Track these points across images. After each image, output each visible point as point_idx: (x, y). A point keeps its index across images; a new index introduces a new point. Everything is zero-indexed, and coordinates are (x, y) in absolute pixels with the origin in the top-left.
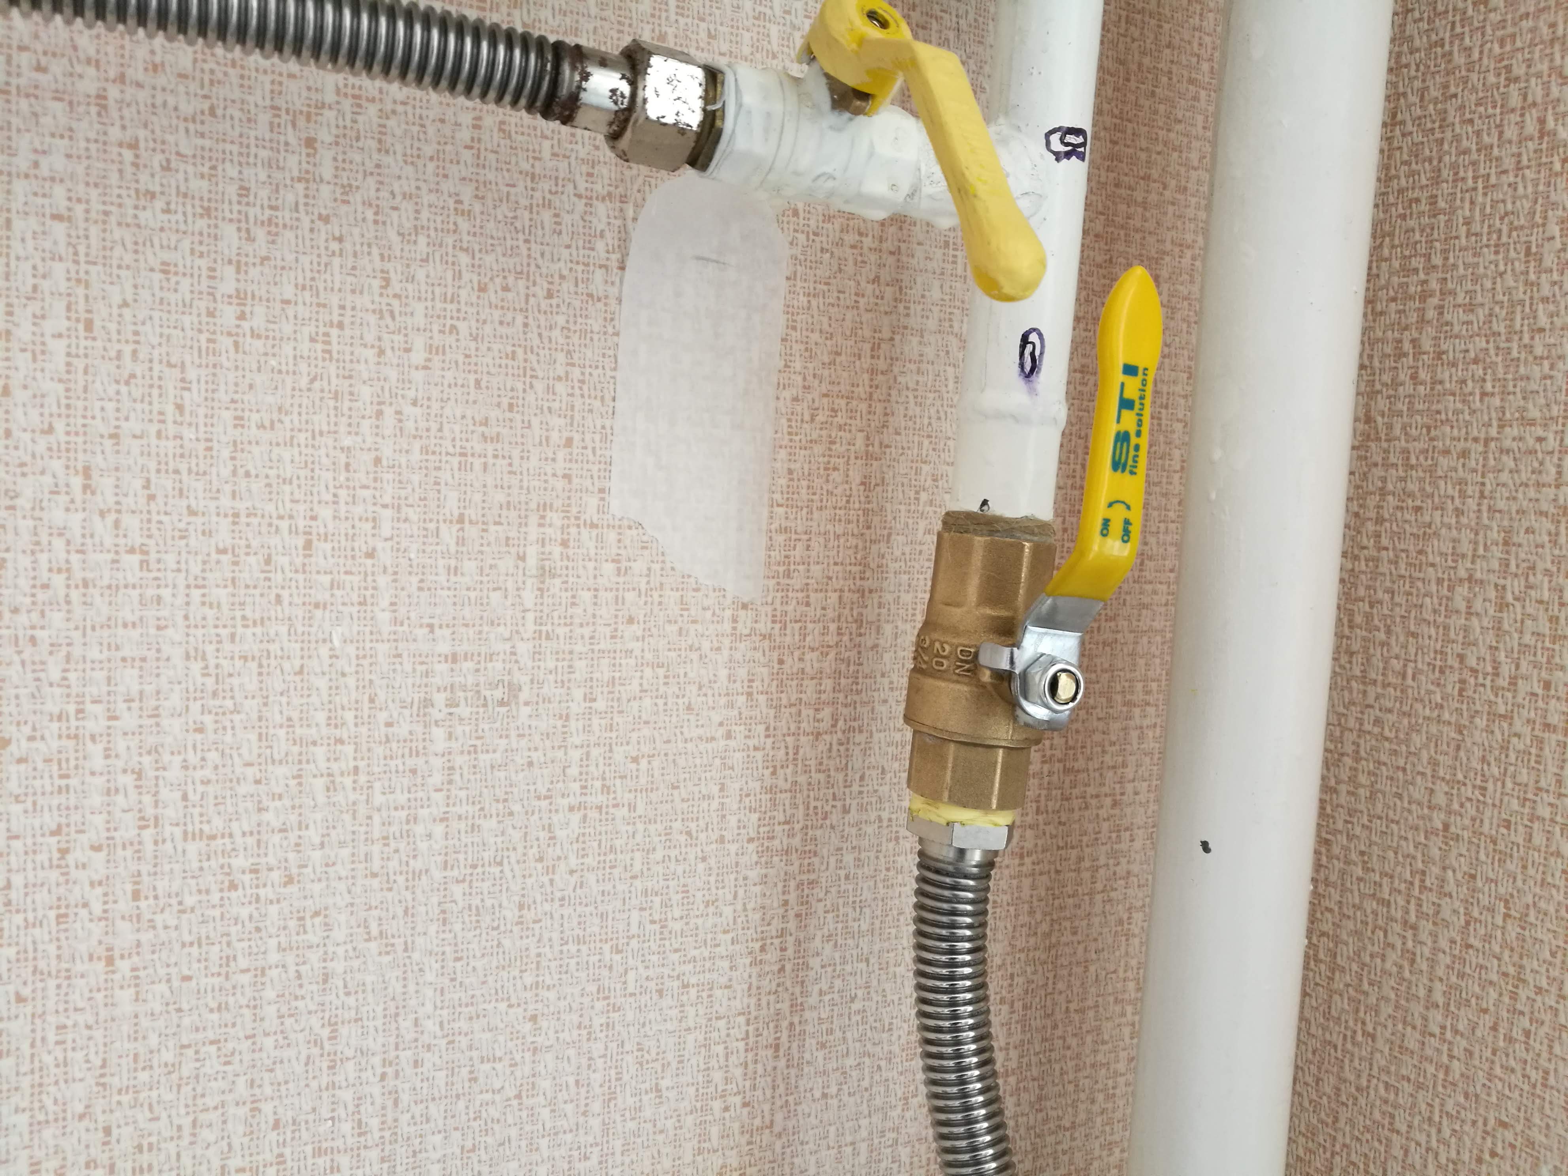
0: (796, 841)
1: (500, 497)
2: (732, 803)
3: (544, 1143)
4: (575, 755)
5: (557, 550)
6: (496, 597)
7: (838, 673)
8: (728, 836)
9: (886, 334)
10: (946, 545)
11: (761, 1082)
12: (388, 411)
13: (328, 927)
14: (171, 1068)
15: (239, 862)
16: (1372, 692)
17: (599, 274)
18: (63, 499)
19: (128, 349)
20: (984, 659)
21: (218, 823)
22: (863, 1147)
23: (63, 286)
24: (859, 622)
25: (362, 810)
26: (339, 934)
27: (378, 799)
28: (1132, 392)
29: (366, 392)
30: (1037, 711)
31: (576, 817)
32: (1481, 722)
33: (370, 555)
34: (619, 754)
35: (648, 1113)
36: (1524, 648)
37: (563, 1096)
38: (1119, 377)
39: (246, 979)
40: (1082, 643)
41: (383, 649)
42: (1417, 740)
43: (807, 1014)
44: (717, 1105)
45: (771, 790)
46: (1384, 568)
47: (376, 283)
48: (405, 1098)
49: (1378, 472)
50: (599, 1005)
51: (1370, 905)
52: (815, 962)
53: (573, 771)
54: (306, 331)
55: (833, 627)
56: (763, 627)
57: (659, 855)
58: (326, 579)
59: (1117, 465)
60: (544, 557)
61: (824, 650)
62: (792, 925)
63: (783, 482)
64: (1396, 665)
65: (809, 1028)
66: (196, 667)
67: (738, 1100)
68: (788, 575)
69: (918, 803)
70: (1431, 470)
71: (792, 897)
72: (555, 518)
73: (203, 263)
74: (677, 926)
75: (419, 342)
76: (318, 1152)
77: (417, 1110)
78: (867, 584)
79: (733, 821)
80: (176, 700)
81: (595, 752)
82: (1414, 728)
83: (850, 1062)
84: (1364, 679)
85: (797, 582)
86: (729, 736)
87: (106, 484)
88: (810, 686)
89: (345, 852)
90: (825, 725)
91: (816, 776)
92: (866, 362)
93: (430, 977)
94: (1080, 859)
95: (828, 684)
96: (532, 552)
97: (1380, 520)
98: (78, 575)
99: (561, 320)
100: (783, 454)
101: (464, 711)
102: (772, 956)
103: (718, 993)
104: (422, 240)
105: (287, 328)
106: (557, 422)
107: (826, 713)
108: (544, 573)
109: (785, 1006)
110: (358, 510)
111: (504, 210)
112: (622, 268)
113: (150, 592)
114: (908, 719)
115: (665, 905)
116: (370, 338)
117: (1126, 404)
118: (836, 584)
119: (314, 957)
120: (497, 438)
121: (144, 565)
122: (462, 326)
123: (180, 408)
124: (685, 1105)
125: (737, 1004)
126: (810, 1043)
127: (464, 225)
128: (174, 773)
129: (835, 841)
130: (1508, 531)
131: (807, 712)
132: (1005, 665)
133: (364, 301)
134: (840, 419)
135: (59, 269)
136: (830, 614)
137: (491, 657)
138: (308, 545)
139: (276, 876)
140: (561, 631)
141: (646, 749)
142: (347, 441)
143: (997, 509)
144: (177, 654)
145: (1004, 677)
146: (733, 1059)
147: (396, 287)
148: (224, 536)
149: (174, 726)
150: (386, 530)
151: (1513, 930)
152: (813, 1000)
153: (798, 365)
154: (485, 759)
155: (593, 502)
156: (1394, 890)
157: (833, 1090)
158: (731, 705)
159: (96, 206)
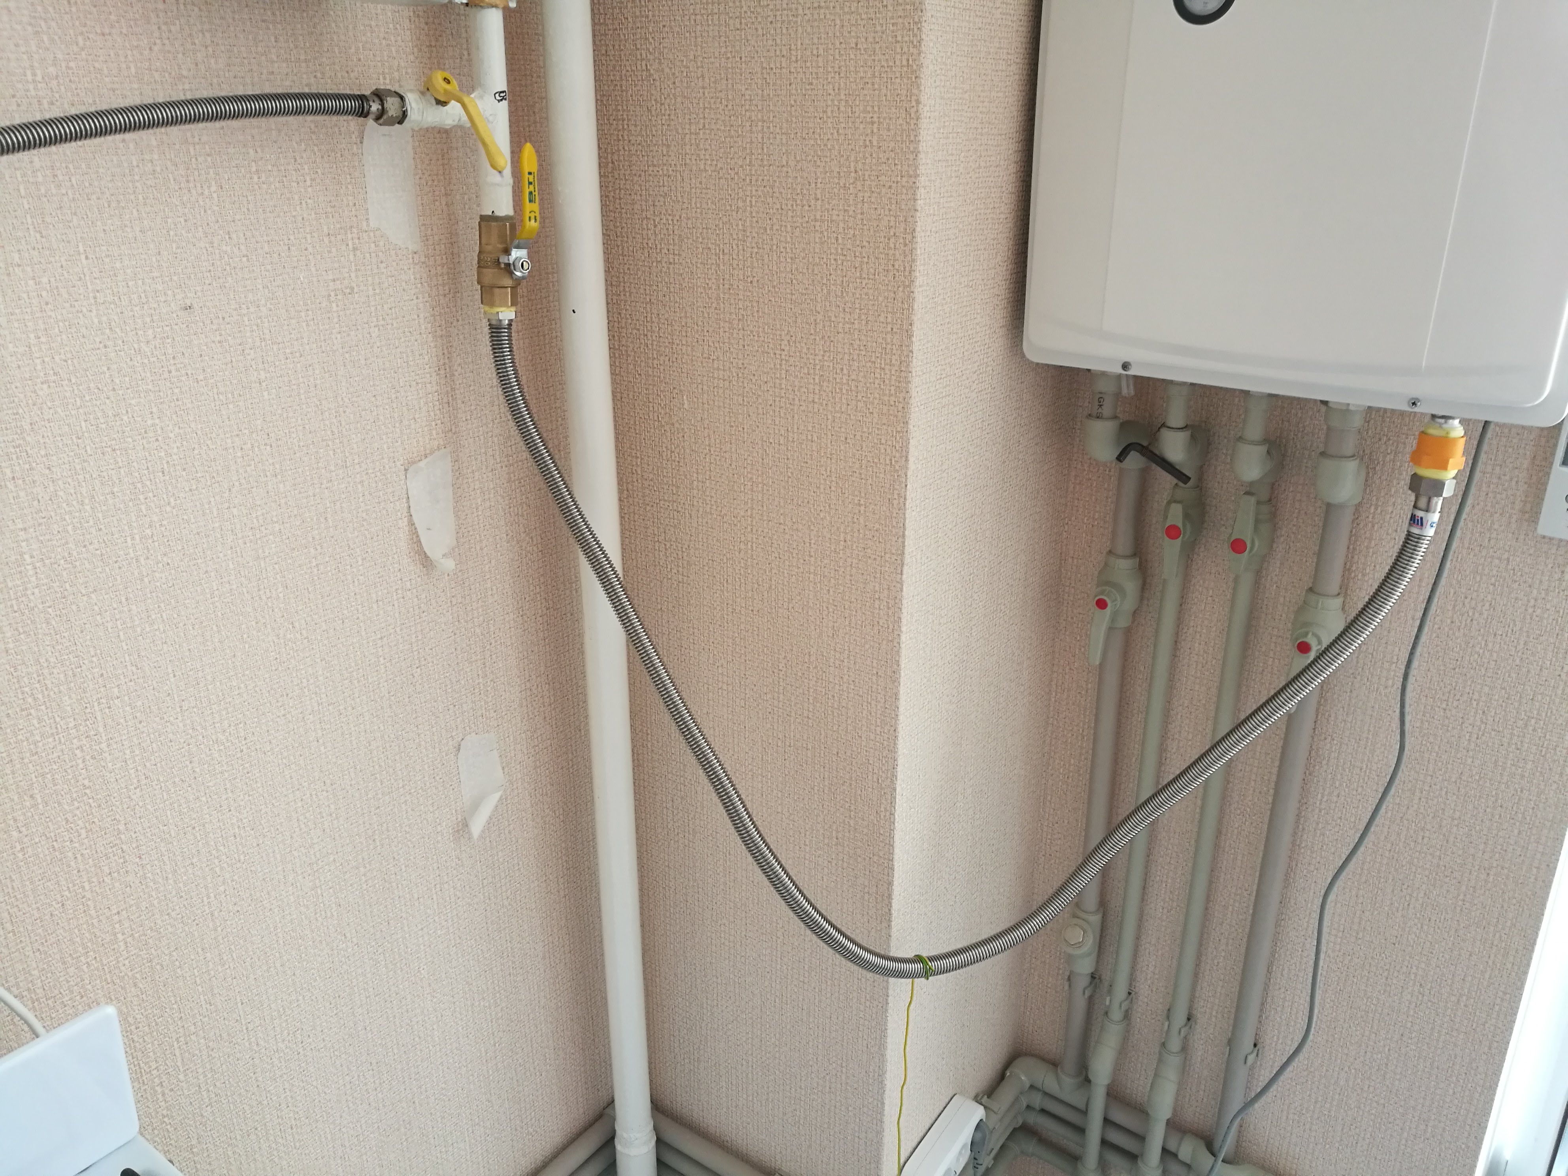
0: (444, 332)
1: (338, 226)
2: (422, 321)
3: (384, 437)
4: (373, 309)
5: (357, 241)
6: (342, 259)
7: (448, 273)
8: (423, 332)
9: (446, 151)
10: (483, 226)
11: (446, 415)
12: (303, 202)
13: (314, 370)
14: (281, 415)
15: (288, 351)
16: (626, 259)
17: (355, 146)
18: (224, 242)
19: (232, 193)
20: (501, 260)
21: (280, 339)
22: (482, 437)
23: (213, 176)
24: (452, 254)
25: (317, 332)
26: (317, 372)
27: (321, 328)
28: (531, 180)
29: (296, 197)
30: (518, 274)
31: (377, 329)
32: (655, 264)
33: (306, 250)
34: (385, 306)
35: (413, 426)
36: (662, 239)
37: (387, 422)
38: (527, 175)
39: (295, 387)
40: (528, 253)
41: (315, 279)
42: (640, 273)
43: (457, 392)
44: (433, 423)
45: (433, 315)
46: (624, 215)
47: (293, 161)
48: (343, 423)
49: (618, 181)
50: (393, 391)
51: (635, 331)
52: (456, 374)
53: (373, 314)
54: (277, 179)
55: (444, 257)
56: (423, 259)
57: (403, 340)
58: (295, 259)
59: (530, 201)
60: (354, 244)
61: (443, 265)
62: (447, 361)
63: (421, 208)
64: (631, 249)
65: (458, 396)
66: (266, 291)
67: (439, 422)
68: (427, 240)
69: (487, 308)
70: (632, 181)
71: (446, 352)
72: (355, 230)
73: (246, 162)
74: (412, 363)
75: (308, 178)
76: (323, 441)
77: (347, 427)
78: (453, 240)
79: (423, 327)
80: (263, 302)
81: (379, 307)
82: (638, 269)
83: (473, 407)
84: (622, 255)
85: (430, 242)
86: (417, 298)
87: (234, 236)
88: (440, 278)
89: (315, 345)
90: (447, 292)
91: (447, 310)
92: (440, 162)
93: (343, 384)
94: (539, 332)
95: (446, 277)
96: (350, 243)
97: (620, 199)
98: (233, 265)
99: (346, 164)
100: (419, 198)
101: (339, 297)
102: (442, 372)
103: (428, 385)
104: (303, 144)
105: (272, 179)
106: (350, 198)
107: (447, 288)
108: (355, 249)
109: (449, 389)
110: (300, 236)
111: (324, 130)
112: (361, 143)
113: (251, 269)
114: (478, 283)
115: (407, 356)
116: (294, 179)
117: (530, 183)
118: (443, 242)
119: (312, 379)
120: (334, 206)
121: (248, 260)
122: (319, 171)
123: (248, 209)
124: (424, 424)
125: (434, 389)
126: (459, 402)
127: (314, 137)
128: (266, 325)
129: (456, 331)
130: (654, 201)
131: (441, 288)
132: (507, 261)
133: (290, 167)
134: (436, 183)
135: (211, 171)
136: (443, 252)
137: (344, 279)
138: (289, 249)
139: (298, 354)
140: (363, 268)
141: (393, 305)
142: (294, 213)
143: (497, 213)
144: (260, 287)
145: (508, 265)
146: (436, 408)
147: (299, 161)
148: (266, 249)
149: (263, 309)
150: (309, 241)
151: (670, 328)
152: (458, 386)
153: (419, 167)
154: (348, 312)
155: (365, 224)
156: (640, 325)
157: (469, 417)
158: (416, 288)
159: (217, 150)
